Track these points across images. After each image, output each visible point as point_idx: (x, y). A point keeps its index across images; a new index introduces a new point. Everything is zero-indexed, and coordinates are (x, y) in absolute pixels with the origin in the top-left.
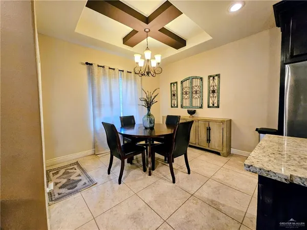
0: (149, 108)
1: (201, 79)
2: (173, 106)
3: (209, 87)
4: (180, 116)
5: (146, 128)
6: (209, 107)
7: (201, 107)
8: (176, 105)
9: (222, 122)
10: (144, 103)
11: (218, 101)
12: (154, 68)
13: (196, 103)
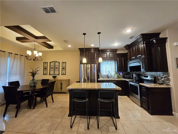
0: (33, 76)
1: (59, 63)
2: (44, 74)
3: (62, 67)
4: (49, 79)
5: (31, 87)
6: (62, 74)
7: (59, 75)
8: (46, 74)
9: (66, 80)
10: (31, 74)
11: (65, 72)
12: (37, 57)
13: (57, 73)
